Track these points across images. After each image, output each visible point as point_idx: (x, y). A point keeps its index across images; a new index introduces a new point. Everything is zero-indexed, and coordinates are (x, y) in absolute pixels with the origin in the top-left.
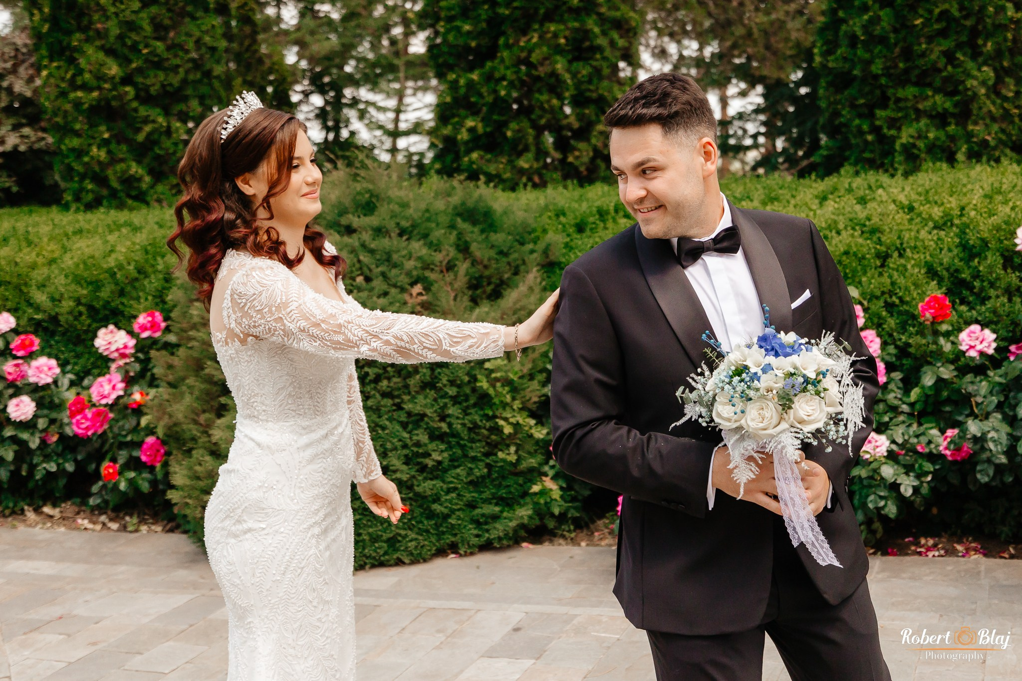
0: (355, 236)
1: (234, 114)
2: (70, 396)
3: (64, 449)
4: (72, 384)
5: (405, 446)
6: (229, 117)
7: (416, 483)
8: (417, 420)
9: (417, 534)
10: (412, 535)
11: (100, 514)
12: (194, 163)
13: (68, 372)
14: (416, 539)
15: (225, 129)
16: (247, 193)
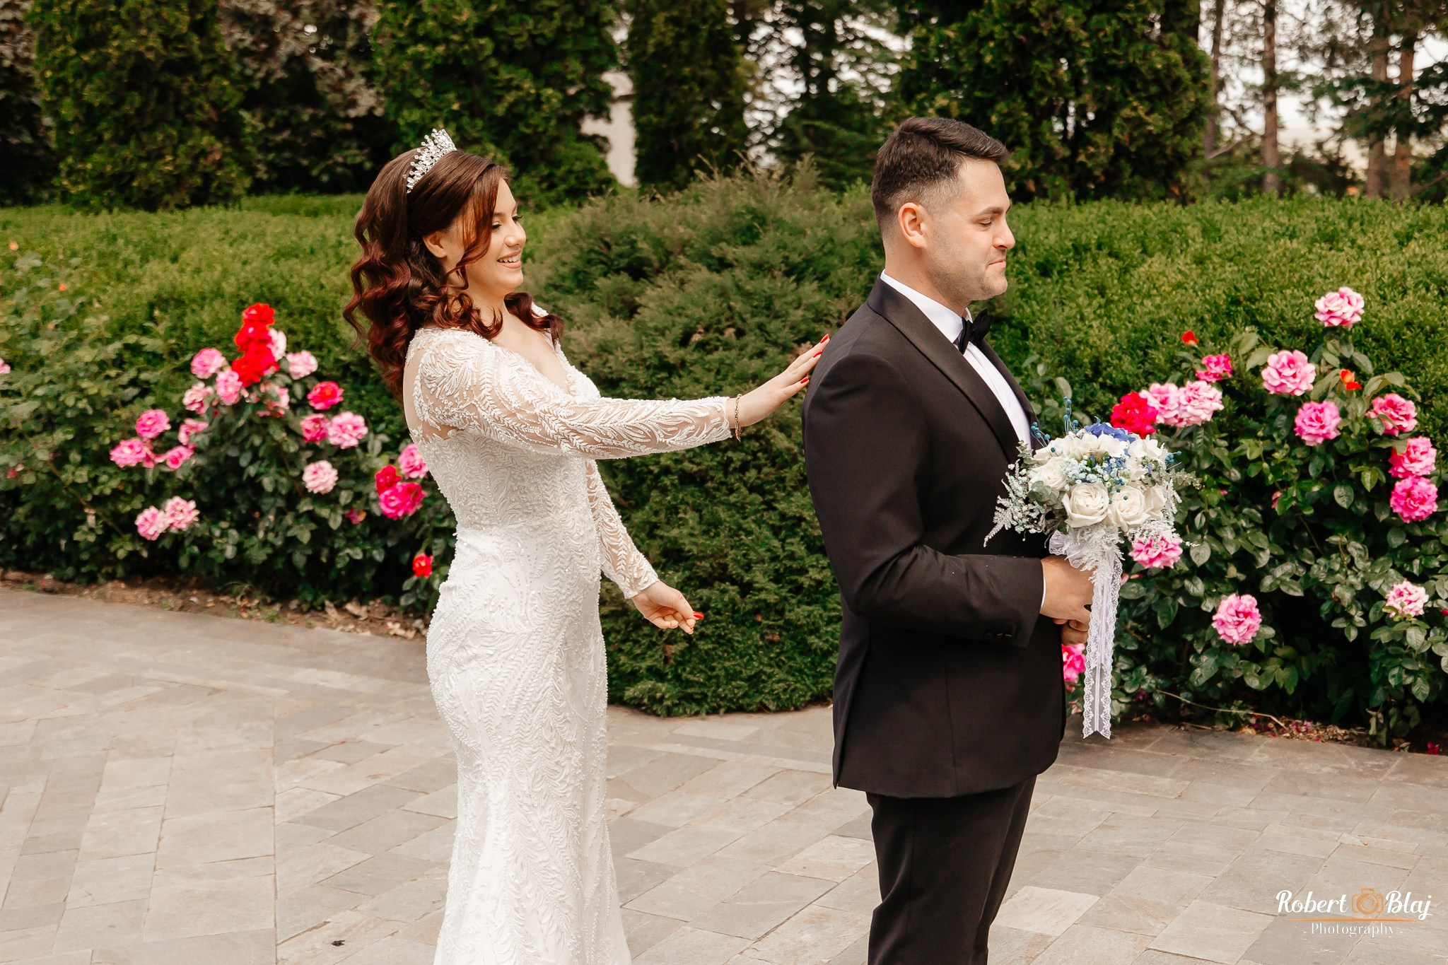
0: (726, 273)
1: (423, 158)
2: (381, 463)
3: (372, 533)
4: (385, 448)
5: (775, 558)
6: (417, 161)
7: (787, 607)
8: (792, 524)
9: (788, 673)
10: (780, 675)
11: (416, 618)
12: (375, 216)
13: (381, 432)
14: (785, 681)
15: (412, 177)
16: (437, 255)
